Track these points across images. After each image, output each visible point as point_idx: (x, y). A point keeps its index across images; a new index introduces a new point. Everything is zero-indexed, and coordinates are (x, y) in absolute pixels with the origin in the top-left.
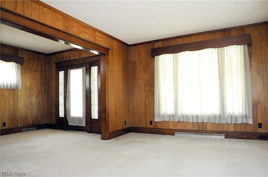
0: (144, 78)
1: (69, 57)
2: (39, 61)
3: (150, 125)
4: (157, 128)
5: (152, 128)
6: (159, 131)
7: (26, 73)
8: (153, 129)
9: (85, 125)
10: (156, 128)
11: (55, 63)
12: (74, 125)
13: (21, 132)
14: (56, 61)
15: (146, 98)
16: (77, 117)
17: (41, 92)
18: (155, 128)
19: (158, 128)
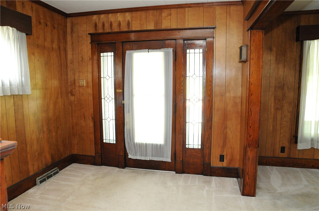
0: (275, 76)
1: (128, 24)
2: (54, 28)
3: (281, 152)
4: (293, 158)
5: (283, 158)
6: (296, 163)
7: (34, 54)
8: (286, 159)
9: (169, 160)
10: (291, 158)
11: (89, 34)
12: (143, 158)
13: (35, 184)
14: (92, 31)
15: (277, 109)
16: (149, 144)
17: (61, 93)
18: (289, 158)
19: (295, 158)
